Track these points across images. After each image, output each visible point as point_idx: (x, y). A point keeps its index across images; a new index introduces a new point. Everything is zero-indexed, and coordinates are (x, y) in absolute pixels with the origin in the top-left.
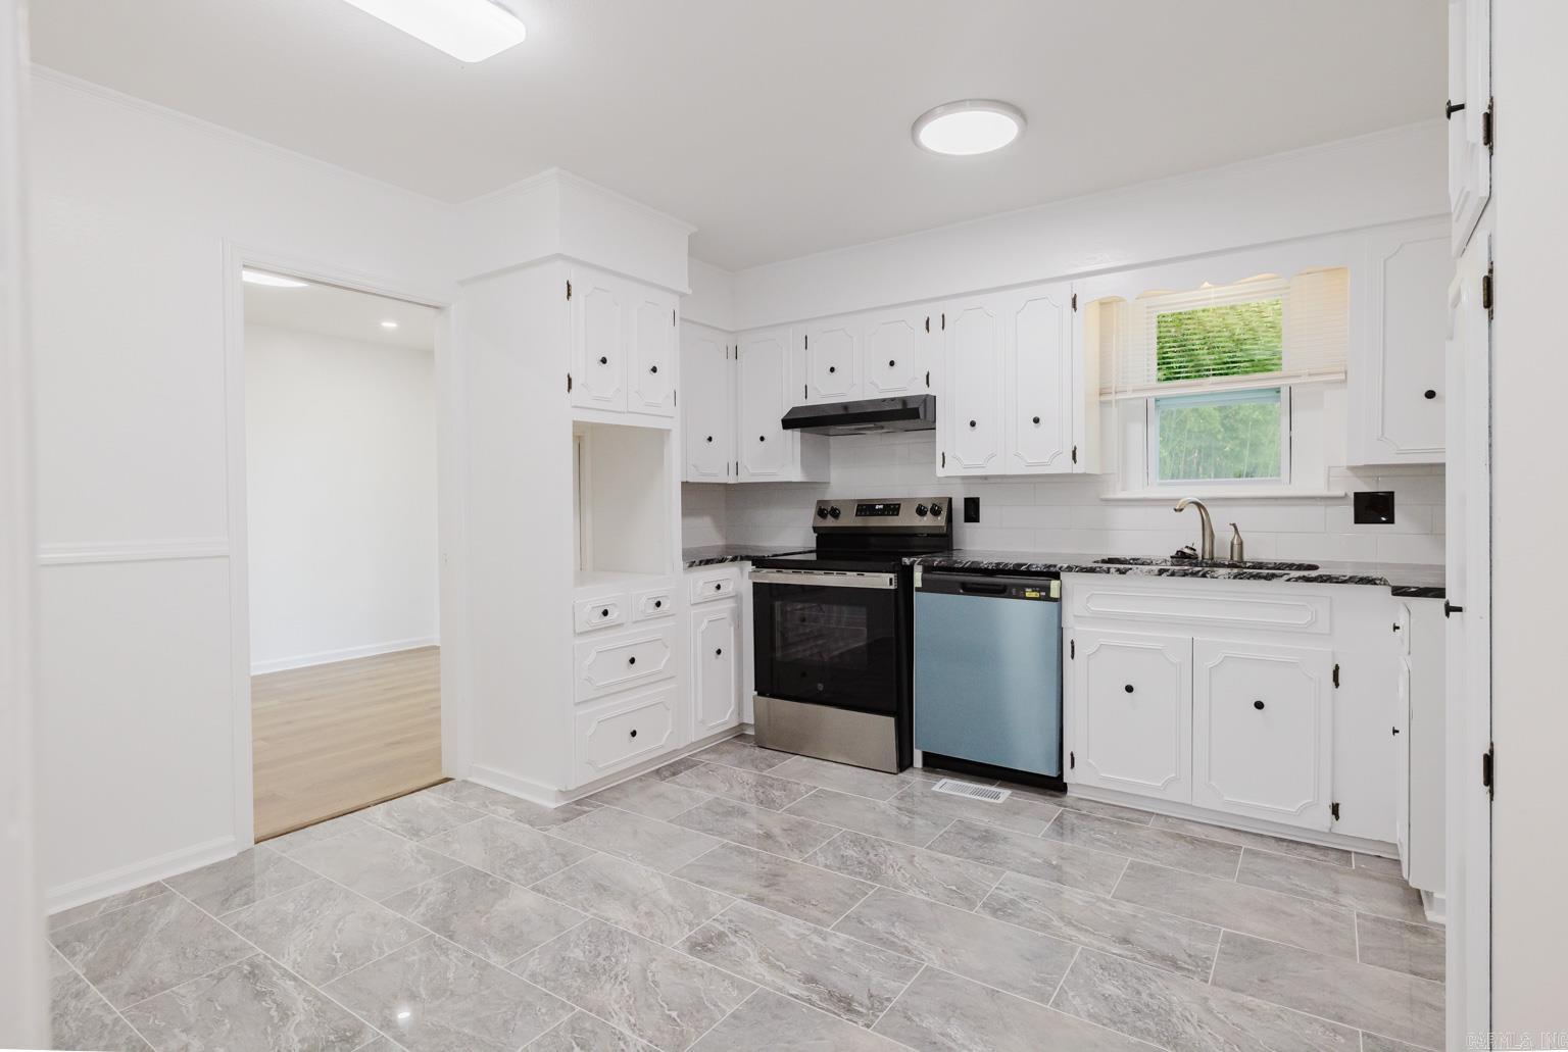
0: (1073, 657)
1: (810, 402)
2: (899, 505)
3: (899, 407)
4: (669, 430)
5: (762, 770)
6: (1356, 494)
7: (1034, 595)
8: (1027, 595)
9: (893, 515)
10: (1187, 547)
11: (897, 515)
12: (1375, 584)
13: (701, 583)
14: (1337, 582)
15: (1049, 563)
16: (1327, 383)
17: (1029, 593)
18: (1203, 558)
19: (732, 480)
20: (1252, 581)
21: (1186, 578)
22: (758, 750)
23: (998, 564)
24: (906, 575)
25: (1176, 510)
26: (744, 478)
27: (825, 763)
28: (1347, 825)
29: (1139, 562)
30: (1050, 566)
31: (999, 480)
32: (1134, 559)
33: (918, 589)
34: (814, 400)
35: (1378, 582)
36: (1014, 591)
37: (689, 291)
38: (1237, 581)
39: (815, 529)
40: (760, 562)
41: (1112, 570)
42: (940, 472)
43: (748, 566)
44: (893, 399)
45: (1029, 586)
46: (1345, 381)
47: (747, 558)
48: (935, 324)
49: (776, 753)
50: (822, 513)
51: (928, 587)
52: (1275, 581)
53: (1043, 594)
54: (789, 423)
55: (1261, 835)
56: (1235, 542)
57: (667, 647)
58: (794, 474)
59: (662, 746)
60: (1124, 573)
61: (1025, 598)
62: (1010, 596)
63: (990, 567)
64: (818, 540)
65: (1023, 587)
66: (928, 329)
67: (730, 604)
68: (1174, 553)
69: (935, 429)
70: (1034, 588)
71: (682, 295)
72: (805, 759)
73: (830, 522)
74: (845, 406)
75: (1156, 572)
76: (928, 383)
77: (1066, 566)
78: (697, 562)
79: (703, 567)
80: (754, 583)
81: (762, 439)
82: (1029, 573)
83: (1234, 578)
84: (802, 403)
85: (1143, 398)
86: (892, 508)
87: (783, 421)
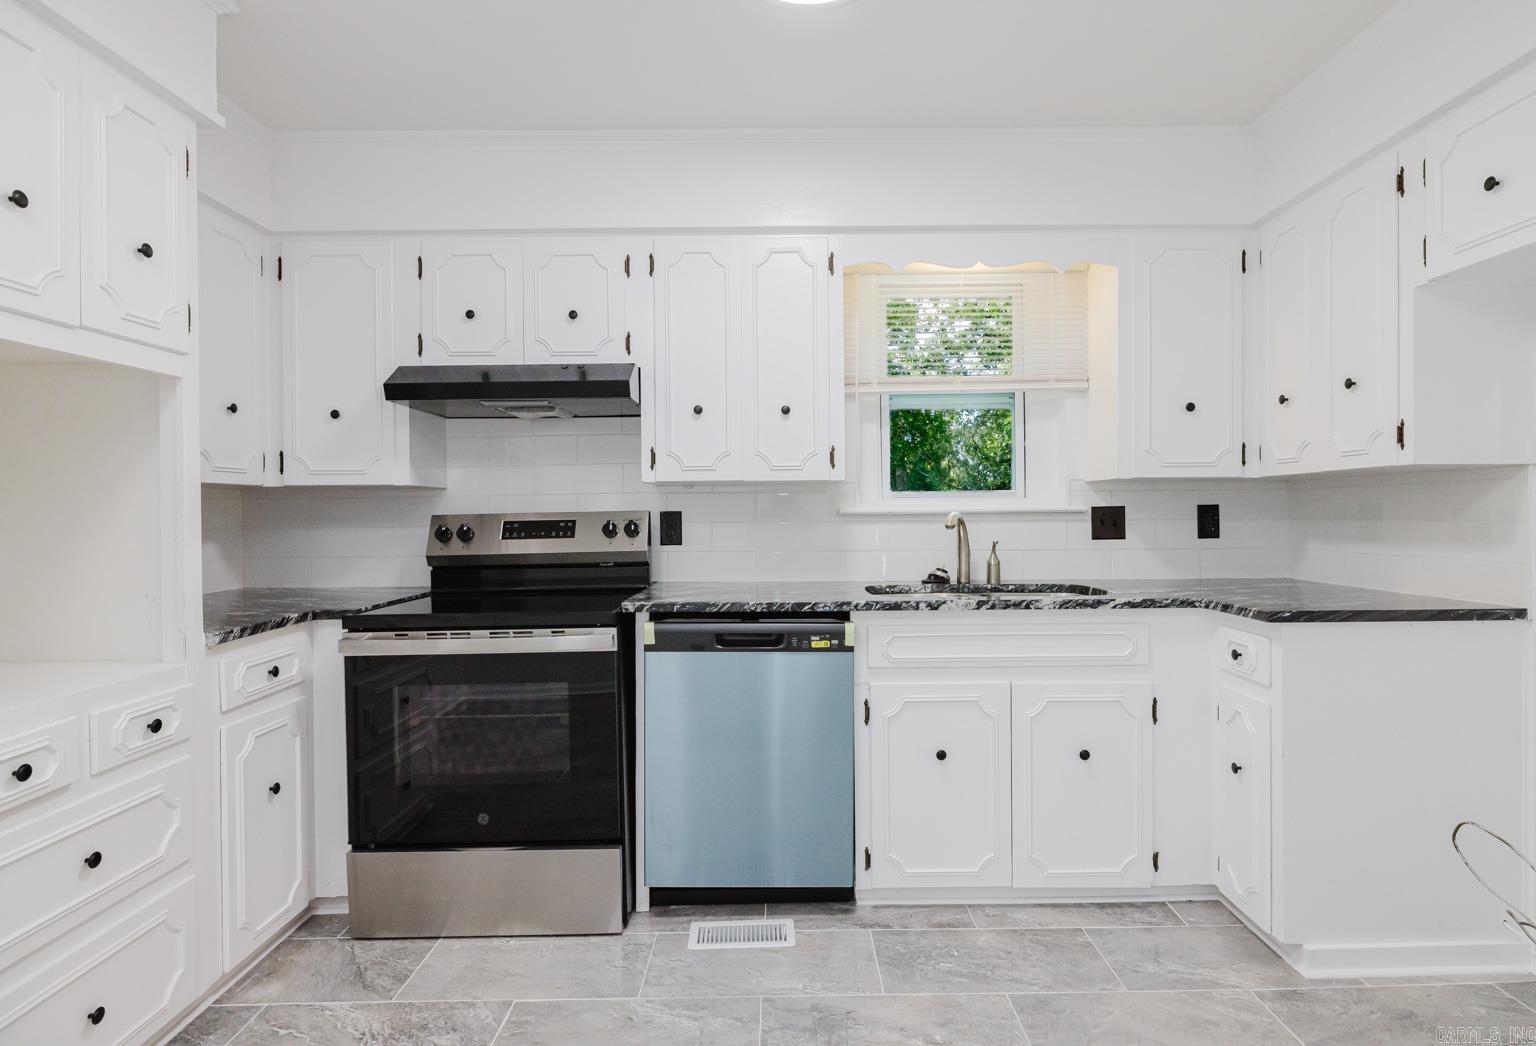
0: (867, 722)
1: (428, 360)
2: (574, 522)
3: (574, 377)
4: (180, 378)
5: (387, 993)
6: (1093, 509)
7: (823, 644)
8: (814, 645)
9: (565, 536)
10: (938, 569)
11: (573, 536)
12: (1196, 607)
13: (242, 669)
14: (1159, 607)
15: (841, 599)
16: (1069, 391)
17: (816, 643)
18: (959, 581)
19: (270, 479)
20: (1078, 611)
21: (1008, 610)
22: (359, 947)
23: (770, 605)
24: (626, 627)
25: (947, 527)
26: (295, 477)
27: (496, 942)
28: (1167, 876)
29: (897, 589)
30: (843, 604)
31: (708, 489)
32: (890, 587)
33: (648, 648)
34: (434, 358)
35: (1197, 604)
36: (794, 641)
37: (221, 121)
38: (1062, 610)
39: (430, 559)
40: (356, 622)
41: (922, 605)
42: (648, 476)
43: (334, 630)
44: (566, 367)
45: (816, 633)
46: (1085, 391)
47: (329, 615)
48: (640, 265)
49: (397, 944)
50: (441, 534)
51: (663, 643)
52: (1101, 608)
53: (835, 642)
54: (397, 390)
55: (1080, 906)
56: (993, 563)
57: (173, 807)
58: (398, 472)
59: (164, 1011)
60: (936, 608)
61: (811, 650)
62: (789, 649)
63: (759, 610)
64: (434, 574)
65: (806, 636)
66: (627, 271)
67: (294, 698)
68: (925, 577)
69: (639, 416)
70: (822, 635)
71: (203, 125)
72: (457, 944)
73: (457, 548)
74: (485, 372)
75: (974, 605)
76: (628, 349)
77: (863, 602)
78: (237, 630)
79: (246, 639)
80: (347, 659)
81: (335, 414)
82: (814, 614)
83: (1060, 608)
84: (414, 361)
85: (878, 393)
86: (563, 528)
87: (386, 386)
